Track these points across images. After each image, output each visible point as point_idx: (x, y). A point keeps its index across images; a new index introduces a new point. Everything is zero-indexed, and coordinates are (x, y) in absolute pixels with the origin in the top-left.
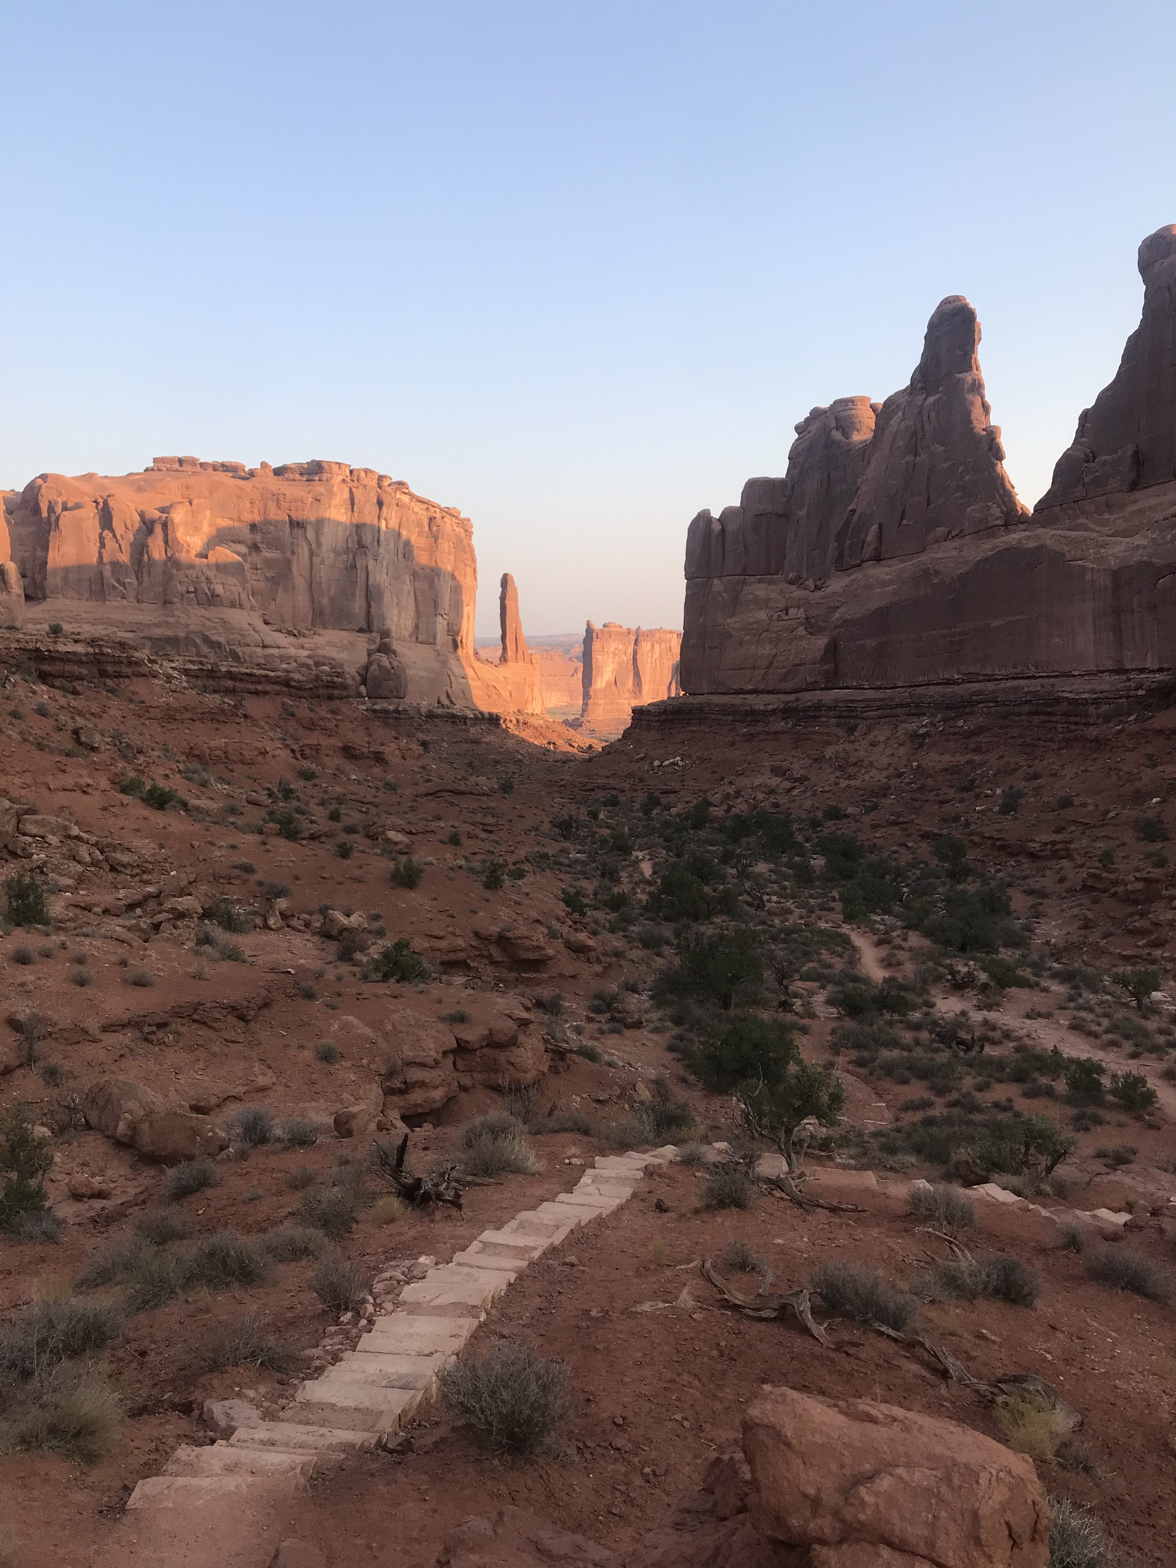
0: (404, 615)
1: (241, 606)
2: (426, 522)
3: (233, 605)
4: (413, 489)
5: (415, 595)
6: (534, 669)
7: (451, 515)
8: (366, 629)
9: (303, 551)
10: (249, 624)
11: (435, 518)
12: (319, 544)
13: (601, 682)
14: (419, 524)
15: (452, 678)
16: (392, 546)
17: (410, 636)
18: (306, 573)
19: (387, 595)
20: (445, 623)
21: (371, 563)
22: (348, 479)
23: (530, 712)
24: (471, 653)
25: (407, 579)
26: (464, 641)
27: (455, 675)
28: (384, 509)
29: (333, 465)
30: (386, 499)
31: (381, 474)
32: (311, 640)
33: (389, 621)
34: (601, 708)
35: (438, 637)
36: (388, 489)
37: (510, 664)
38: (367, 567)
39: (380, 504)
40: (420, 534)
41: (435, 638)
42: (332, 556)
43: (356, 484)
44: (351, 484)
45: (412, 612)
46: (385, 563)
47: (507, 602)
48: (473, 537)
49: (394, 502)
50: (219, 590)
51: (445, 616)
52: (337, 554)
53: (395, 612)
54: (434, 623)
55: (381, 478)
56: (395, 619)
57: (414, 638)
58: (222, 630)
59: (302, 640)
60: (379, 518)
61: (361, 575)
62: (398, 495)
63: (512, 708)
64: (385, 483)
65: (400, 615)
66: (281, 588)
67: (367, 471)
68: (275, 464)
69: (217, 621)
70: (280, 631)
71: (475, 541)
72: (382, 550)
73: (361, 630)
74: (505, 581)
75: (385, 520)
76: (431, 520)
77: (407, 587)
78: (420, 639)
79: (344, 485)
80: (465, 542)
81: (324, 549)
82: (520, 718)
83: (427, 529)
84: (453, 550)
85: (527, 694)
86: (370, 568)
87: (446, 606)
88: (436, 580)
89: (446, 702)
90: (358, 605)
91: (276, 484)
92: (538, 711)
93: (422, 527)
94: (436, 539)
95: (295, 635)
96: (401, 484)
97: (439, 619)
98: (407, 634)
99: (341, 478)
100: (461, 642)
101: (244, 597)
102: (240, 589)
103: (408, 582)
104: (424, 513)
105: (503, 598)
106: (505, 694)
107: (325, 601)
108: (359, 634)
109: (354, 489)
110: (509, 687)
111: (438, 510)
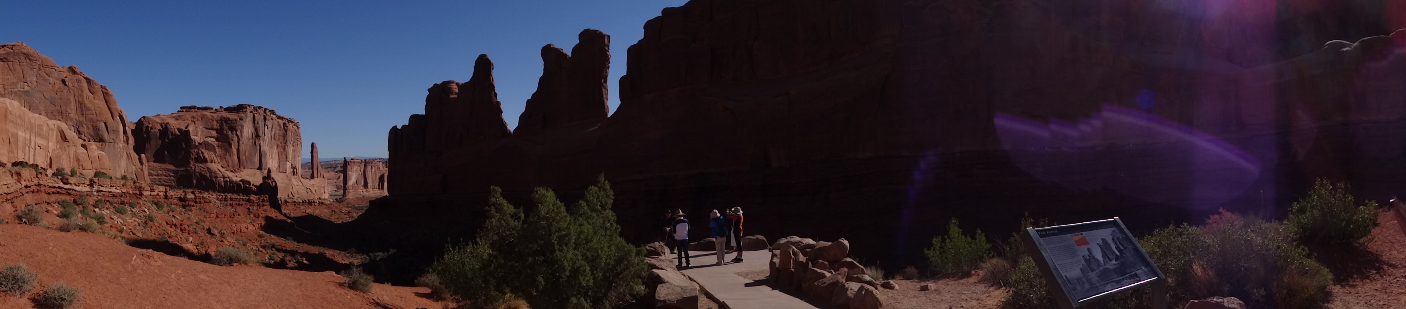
0: (274, 162)
1: (215, 163)
2: (282, 125)
3: (212, 162)
4: (277, 113)
5: (278, 154)
6: (325, 180)
7: (292, 122)
8: (260, 168)
9: (236, 139)
10: (218, 169)
11: (286, 123)
12: (242, 136)
13: (351, 182)
14: (279, 126)
15: (293, 186)
16: (269, 135)
17: (276, 170)
18: (237, 147)
19: (268, 154)
20: (290, 164)
21: (262, 142)
22: (253, 111)
23: (324, 198)
24: (300, 175)
25: (275, 147)
26: (297, 171)
27: (294, 185)
28: (267, 121)
29: (247, 106)
30: (268, 117)
31: (265, 108)
32: (239, 174)
33: (268, 165)
34: (351, 193)
35: (287, 170)
36: (268, 114)
37: (315, 178)
38: (260, 144)
39: (265, 119)
40: (280, 130)
41: (286, 170)
42: (247, 140)
43: (256, 112)
44: (254, 112)
45: (277, 161)
46: (267, 142)
47: (314, 154)
48: (300, 129)
49: (270, 118)
50: (207, 156)
51: (290, 162)
52: (249, 140)
53: (271, 161)
54: (286, 164)
55: (265, 110)
56: (271, 163)
57: (278, 171)
58: (207, 172)
59: (236, 174)
60: (265, 124)
61: (258, 147)
62: (272, 115)
63: (316, 197)
64: (267, 111)
65: (272, 162)
66: (228, 153)
67: (260, 107)
68: (225, 107)
69: (206, 168)
70: (228, 171)
71: (301, 131)
72: (266, 137)
73: (258, 169)
74: (313, 145)
75: (267, 125)
76: (284, 124)
77: (275, 151)
78: (280, 171)
79: (251, 113)
80: (297, 131)
81: (244, 138)
82: (320, 201)
83: (282, 127)
84: (293, 135)
85: (322, 191)
86: (261, 144)
87: (291, 158)
88: (286, 148)
89: (291, 196)
90: (257, 159)
91: (225, 114)
92: (327, 197)
93: (280, 127)
94: (286, 131)
95: (233, 172)
96: (273, 111)
97: (288, 162)
98: (275, 169)
99: (250, 110)
100: (296, 172)
101: (215, 158)
102: (214, 155)
103: (275, 149)
104: (281, 121)
105: (312, 152)
106: (314, 191)
107: (244, 158)
108: (257, 170)
109: (255, 114)
110: (315, 188)
111: (287, 120)
